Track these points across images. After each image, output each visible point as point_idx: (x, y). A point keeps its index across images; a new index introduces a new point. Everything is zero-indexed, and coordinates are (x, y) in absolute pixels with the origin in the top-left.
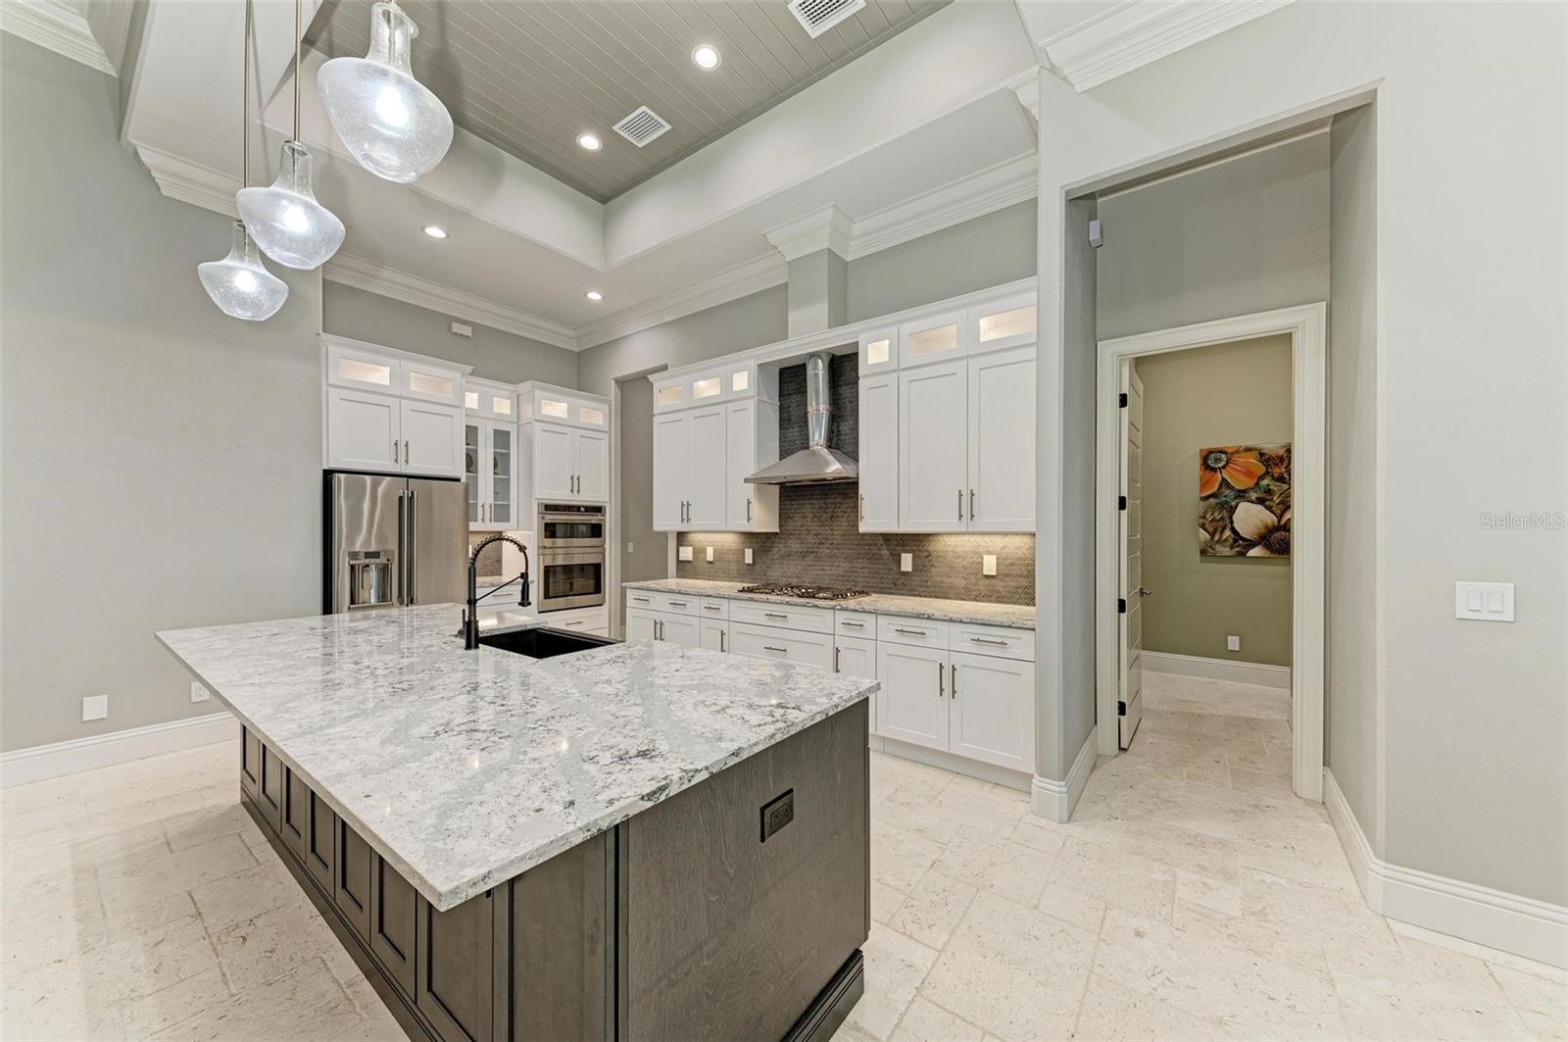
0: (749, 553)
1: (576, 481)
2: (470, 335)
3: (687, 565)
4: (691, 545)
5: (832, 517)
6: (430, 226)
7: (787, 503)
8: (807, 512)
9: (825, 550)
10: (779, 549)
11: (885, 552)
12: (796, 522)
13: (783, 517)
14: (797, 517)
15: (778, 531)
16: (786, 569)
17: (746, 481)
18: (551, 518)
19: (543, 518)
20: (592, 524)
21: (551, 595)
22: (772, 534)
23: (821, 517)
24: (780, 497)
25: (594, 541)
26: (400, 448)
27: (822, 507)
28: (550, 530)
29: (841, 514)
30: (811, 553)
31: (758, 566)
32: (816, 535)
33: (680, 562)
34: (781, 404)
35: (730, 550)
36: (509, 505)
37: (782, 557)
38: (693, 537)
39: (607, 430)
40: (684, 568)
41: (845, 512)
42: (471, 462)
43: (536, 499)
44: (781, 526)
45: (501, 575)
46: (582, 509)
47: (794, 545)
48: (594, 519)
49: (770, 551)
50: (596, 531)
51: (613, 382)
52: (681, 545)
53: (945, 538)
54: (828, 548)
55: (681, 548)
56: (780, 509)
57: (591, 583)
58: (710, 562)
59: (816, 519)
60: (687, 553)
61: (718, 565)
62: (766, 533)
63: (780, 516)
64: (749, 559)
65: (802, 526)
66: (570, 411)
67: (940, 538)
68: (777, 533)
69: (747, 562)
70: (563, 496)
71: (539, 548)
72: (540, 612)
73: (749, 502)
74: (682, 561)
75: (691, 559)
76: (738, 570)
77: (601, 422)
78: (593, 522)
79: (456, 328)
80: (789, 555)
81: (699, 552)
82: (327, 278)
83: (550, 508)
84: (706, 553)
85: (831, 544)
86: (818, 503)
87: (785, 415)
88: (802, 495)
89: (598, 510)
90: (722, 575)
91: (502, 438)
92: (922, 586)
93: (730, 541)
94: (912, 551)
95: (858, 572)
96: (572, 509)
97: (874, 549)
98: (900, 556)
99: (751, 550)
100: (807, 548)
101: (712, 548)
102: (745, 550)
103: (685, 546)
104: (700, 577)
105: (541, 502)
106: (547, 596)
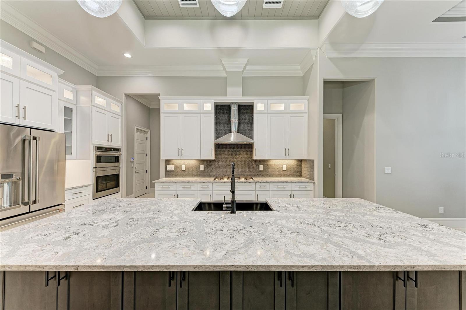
1: (110, 137)
2: (44, 52)
3: (171, 172)
4: (173, 165)
5: (236, 154)
7: (219, 150)
8: (227, 153)
10: (215, 165)
11: (254, 165)
12: (222, 156)
13: (217, 154)
14: (223, 155)
15: (215, 159)
18: (99, 153)
19: (96, 153)
20: (115, 157)
21: (99, 190)
23: (232, 154)
24: (215, 148)
26: (20, 109)
27: (232, 152)
28: (99, 159)
29: (239, 154)
31: (206, 171)
35: (193, 166)
36: (71, 146)
37: (217, 168)
39: (121, 115)
40: (169, 174)
41: (241, 153)
43: (92, 144)
44: (216, 157)
46: (112, 150)
47: (221, 164)
49: (211, 166)
50: (117, 159)
51: (124, 94)
52: (168, 165)
53: (272, 161)
56: (216, 152)
57: (114, 183)
58: (183, 171)
59: (230, 155)
60: (171, 168)
61: (187, 172)
62: (210, 160)
63: (215, 154)
65: (225, 157)
66: (107, 104)
68: (214, 160)
69: (201, 170)
70: (104, 143)
71: (93, 168)
72: (95, 198)
73: (212, 149)
74: (168, 171)
75: (173, 170)
76: (197, 173)
77: (119, 111)
78: (116, 155)
79: (35, 45)
80: (220, 167)
81: (178, 167)
83: (99, 149)
84: (181, 167)
88: (225, 148)
89: (118, 150)
90: (189, 175)
92: (265, 174)
93: (193, 163)
94: (263, 165)
95: (245, 171)
96: (108, 149)
97: (251, 164)
98: (259, 166)
99: (203, 166)
100: (227, 164)
101: (185, 166)
102: (201, 166)
103: (170, 165)
104: (178, 176)
105: (95, 146)
106: (97, 191)
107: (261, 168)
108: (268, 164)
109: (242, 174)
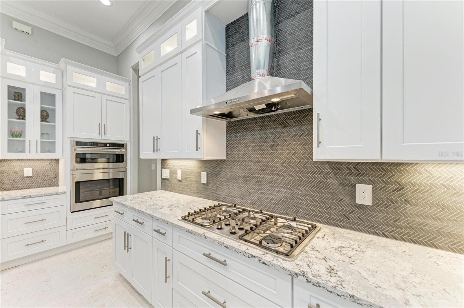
0: (204, 175)
2: (30, 32)
3: (166, 181)
4: (169, 168)
5: (272, 146)
7: (232, 135)
8: (249, 141)
9: (267, 176)
10: (226, 173)
11: (333, 181)
12: (239, 151)
13: (229, 147)
14: (241, 147)
15: (225, 158)
16: (232, 190)
17: (193, 112)
18: (81, 150)
19: (75, 150)
20: (117, 155)
21: (81, 201)
22: (221, 161)
23: (261, 146)
24: (227, 131)
25: (121, 165)
27: (261, 138)
28: (81, 158)
29: (281, 143)
30: (254, 177)
31: (210, 185)
32: (257, 162)
33: (163, 179)
34: (227, 55)
35: (192, 172)
36: (55, 142)
37: (229, 180)
38: (170, 163)
40: (166, 184)
41: (285, 141)
42: (19, 113)
43: (69, 137)
44: (227, 154)
45: (58, 186)
46: (108, 145)
47: (238, 171)
48: (118, 151)
49: (219, 174)
50: (120, 158)
51: (132, 69)
52: (164, 168)
53: (430, 168)
54: (268, 174)
55: (163, 170)
56: (227, 141)
57: (117, 190)
58: (180, 181)
59: (257, 148)
60: (166, 174)
61: (184, 183)
62: (217, 161)
63: (227, 147)
64: (204, 180)
65: (245, 154)
66: (98, 83)
67: (419, 168)
68: (225, 160)
69: (202, 182)
70: (93, 137)
71: (72, 170)
72: (72, 211)
73: (197, 133)
75: (169, 178)
76: (197, 188)
77: (123, 93)
78: (117, 153)
79: (16, 25)
80: (234, 179)
81: (173, 173)
83: (78, 143)
84: (177, 174)
85: (272, 171)
86: (259, 134)
87: (230, 64)
88: (244, 128)
89: (120, 146)
90: (187, 190)
91: (48, 98)
92: (388, 225)
93: (192, 166)
94: (371, 182)
96: (99, 145)
97: (319, 177)
98: (354, 186)
99: (206, 173)
100: (250, 173)
101: (181, 171)
102: (202, 172)
103: (166, 169)
104: (175, 190)
105: (73, 140)
106: (78, 200)
108: (403, 180)
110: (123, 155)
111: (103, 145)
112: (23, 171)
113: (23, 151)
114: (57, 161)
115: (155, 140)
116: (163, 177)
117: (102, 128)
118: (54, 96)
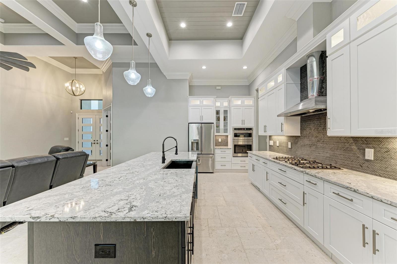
0: (289, 144)
2: (220, 89)
3: (271, 146)
4: (273, 140)
6: (202, 66)
7: (303, 123)
8: (312, 126)
9: (321, 144)
10: (301, 142)
11: (354, 147)
12: (307, 131)
13: (302, 129)
14: (308, 129)
15: (300, 135)
16: (303, 152)
17: (279, 116)
18: (236, 132)
19: (234, 132)
21: (236, 152)
22: (298, 136)
23: (318, 129)
24: (301, 121)
25: (250, 138)
26: (202, 117)
27: (318, 125)
28: (236, 135)
30: (314, 145)
31: (293, 149)
32: (316, 137)
33: (270, 146)
34: (301, 82)
35: (284, 142)
36: (227, 129)
37: (302, 146)
38: (273, 137)
39: (254, 106)
40: (271, 148)
42: (218, 119)
44: (301, 133)
45: (228, 146)
46: (245, 129)
47: (307, 142)
48: (249, 132)
49: (297, 143)
50: (250, 135)
51: (255, 91)
52: (270, 140)
54: (322, 143)
55: (270, 141)
56: (301, 126)
58: (278, 146)
59: (316, 130)
60: (271, 143)
61: (280, 147)
62: (296, 136)
63: (301, 129)
64: (290, 147)
65: (310, 133)
66: (242, 102)
68: (300, 136)
69: (289, 147)
70: (240, 126)
71: (233, 140)
72: (233, 157)
73: (282, 124)
76: (286, 150)
78: (249, 133)
79: (218, 88)
80: (304, 146)
81: (275, 143)
82: (190, 85)
83: (235, 129)
85: (323, 141)
87: (303, 87)
88: (309, 120)
89: (250, 129)
90: (281, 151)
91: (226, 112)
93: (283, 139)
94: (374, 148)
95: (337, 156)
96: (242, 129)
97: (347, 145)
98: (365, 150)
99: (290, 143)
100: (312, 143)
101: (278, 141)
102: (288, 142)
103: (271, 140)
104: (275, 151)
105: (233, 127)
106: (235, 153)
107: (370, 154)
108: (390, 146)
109: (332, 160)
110: (251, 133)
111: (243, 129)
112: (218, 140)
113: (219, 132)
114: (227, 136)
115: (265, 127)
116: (270, 145)
117: (243, 122)
118: (227, 110)
